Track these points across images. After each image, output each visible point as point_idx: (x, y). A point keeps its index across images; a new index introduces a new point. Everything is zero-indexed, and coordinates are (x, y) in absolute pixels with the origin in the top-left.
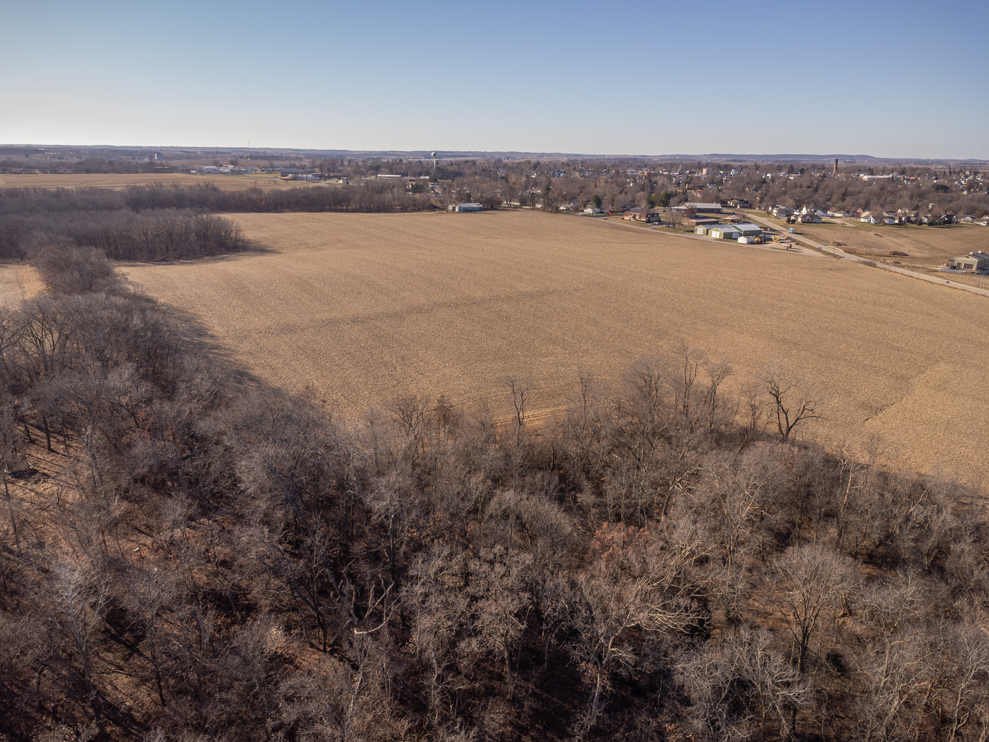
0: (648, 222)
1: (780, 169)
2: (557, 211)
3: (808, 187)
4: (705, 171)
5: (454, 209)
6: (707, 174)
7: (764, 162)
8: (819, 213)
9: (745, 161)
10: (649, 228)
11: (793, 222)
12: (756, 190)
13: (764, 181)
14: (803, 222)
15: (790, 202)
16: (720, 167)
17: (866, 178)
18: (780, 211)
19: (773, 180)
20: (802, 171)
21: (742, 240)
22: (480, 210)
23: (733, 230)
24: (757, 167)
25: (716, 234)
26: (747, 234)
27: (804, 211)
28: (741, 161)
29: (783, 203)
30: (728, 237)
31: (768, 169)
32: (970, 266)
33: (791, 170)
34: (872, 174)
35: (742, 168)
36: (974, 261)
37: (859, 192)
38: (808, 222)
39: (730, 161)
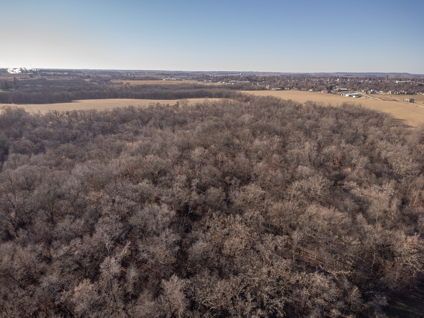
0: (328, 93)
1: (366, 79)
2: (301, 90)
3: (375, 85)
4: (338, 79)
5: (274, 90)
6: (339, 81)
7: (360, 76)
8: (376, 91)
9: (352, 76)
10: (329, 94)
11: (368, 93)
12: (357, 85)
13: (360, 83)
14: (371, 93)
15: (368, 88)
16: (343, 78)
17: (397, 82)
18: (364, 91)
19: (363, 82)
20: (374, 80)
21: (354, 97)
22: (282, 90)
23: (351, 94)
24: (358, 78)
25: (347, 95)
26: (355, 95)
27: (372, 91)
28: (350, 76)
29: (366, 89)
30: (350, 96)
31: (361, 79)
32: (408, 101)
33: (370, 79)
34: (401, 80)
35: (351, 78)
36: (409, 100)
37: (391, 86)
38: (372, 93)
39: (345, 75)
